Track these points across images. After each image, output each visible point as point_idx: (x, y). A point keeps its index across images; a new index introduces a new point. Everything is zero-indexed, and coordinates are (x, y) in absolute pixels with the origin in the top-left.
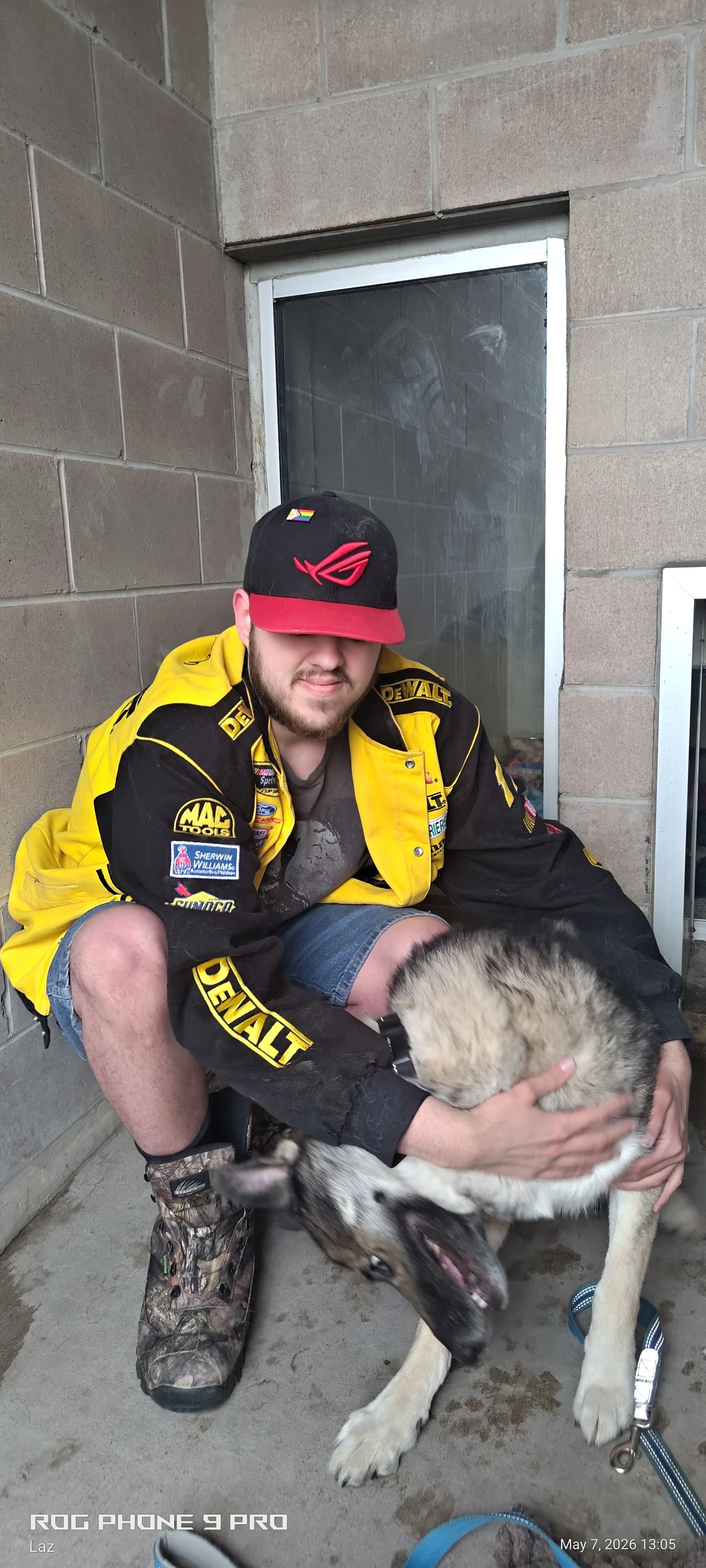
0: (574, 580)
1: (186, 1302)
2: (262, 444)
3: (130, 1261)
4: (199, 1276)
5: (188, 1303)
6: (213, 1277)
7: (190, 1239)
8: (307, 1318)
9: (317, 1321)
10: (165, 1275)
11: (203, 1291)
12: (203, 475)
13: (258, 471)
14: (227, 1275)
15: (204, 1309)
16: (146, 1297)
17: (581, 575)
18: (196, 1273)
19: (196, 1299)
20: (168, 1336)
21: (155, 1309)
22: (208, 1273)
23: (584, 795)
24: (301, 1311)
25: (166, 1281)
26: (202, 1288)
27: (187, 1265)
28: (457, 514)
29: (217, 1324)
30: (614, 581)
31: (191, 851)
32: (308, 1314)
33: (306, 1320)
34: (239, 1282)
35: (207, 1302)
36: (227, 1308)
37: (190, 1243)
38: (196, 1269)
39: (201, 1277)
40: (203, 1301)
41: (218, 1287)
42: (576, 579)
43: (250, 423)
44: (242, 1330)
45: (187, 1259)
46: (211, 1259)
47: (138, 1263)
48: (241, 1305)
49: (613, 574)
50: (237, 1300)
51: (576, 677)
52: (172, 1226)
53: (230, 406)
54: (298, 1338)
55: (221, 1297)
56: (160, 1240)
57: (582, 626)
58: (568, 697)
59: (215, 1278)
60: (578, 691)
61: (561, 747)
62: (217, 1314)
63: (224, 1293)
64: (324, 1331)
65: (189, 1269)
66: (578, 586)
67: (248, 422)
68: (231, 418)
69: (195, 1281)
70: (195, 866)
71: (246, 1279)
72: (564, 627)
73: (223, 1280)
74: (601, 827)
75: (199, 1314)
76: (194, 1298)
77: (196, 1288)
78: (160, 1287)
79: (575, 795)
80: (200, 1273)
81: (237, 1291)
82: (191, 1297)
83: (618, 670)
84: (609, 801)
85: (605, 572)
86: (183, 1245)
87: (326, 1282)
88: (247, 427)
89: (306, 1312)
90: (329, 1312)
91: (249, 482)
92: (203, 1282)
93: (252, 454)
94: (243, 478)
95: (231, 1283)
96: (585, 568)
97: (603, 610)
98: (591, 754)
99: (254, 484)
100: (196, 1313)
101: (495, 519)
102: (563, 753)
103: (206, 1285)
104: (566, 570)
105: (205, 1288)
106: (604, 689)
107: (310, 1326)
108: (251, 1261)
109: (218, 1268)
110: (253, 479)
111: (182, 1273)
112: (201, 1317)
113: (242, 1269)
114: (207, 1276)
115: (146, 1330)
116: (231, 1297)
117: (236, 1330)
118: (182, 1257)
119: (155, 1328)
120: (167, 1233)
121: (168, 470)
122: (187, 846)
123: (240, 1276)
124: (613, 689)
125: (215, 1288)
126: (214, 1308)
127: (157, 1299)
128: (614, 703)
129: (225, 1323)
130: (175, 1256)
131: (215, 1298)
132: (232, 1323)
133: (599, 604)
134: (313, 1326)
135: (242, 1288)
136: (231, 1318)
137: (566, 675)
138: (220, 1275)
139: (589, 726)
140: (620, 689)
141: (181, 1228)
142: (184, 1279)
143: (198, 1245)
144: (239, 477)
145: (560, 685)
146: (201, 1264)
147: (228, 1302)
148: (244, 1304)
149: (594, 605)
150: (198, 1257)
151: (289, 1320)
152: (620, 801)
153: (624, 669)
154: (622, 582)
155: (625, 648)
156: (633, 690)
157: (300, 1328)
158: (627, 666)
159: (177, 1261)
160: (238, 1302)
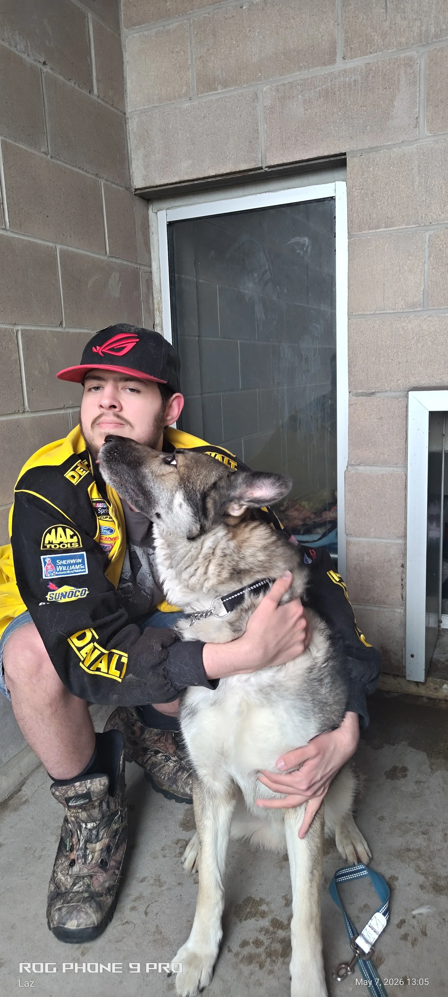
0: (353, 399)
1: (78, 870)
4: (88, 853)
5: (80, 871)
6: (96, 854)
7: (83, 829)
8: (159, 880)
9: (165, 882)
10: (67, 851)
11: (89, 863)
14: (106, 853)
15: (89, 875)
16: (55, 865)
17: (357, 395)
18: (85, 852)
19: (84, 868)
20: (65, 893)
21: (59, 874)
22: (93, 852)
23: (362, 536)
24: (156, 875)
25: (67, 856)
26: (89, 861)
27: (80, 846)
28: (282, 355)
29: (96, 886)
30: (378, 399)
32: (160, 878)
33: (159, 882)
34: (114, 858)
35: (91, 871)
36: (104, 875)
37: (83, 832)
38: (86, 848)
39: (89, 854)
40: (89, 870)
41: (99, 861)
42: (355, 398)
44: (113, 889)
45: (81, 842)
46: (96, 843)
48: (115, 873)
49: (378, 395)
50: (112, 869)
51: (355, 460)
52: (72, 820)
54: (152, 894)
55: (101, 867)
56: (66, 828)
57: (357, 428)
58: (350, 473)
59: (98, 855)
60: (357, 470)
61: (346, 505)
62: (97, 879)
63: (103, 865)
64: (169, 889)
65: (81, 849)
66: (356, 402)
69: (85, 857)
71: (120, 855)
73: (103, 856)
74: (373, 557)
75: (85, 878)
76: (83, 867)
77: (85, 861)
78: (64, 860)
79: (356, 536)
80: (88, 852)
81: (112, 863)
82: (81, 867)
83: (382, 456)
84: (377, 540)
85: (373, 394)
86: (79, 832)
87: (175, 856)
89: (159, 876)
90: (174, 876)
92: (90, 857)
95: (108, 858)
96: (361, 391)
97: (372, 418)
98: (365, 510)
100: (83, 878)
101: (305, 358)
102: (348, 509)
103: (92, 859)
104: (350, 392)
105: (91, 861)
106: (374, 468)
107: (161, 886)
108: (124, 843)
109: (100, 848)
111: (77, 851)
112: (87, 880)
113: (117, 848)
114: (93, 854)
115: (52, 888)
116: (108, 867)
117: (109, 889)
118: (77, 840)
119: (57, 886)
120: (69, 825)
123: (115, 853)
124: (379, 468)
125: (97, 862)
126: (95, 875)
127: (60, 867)
128: (380, 477)
129: (101, 885)
130: (73, 840)
131: (97, 868)
132: (107, 885)
133: (369, 413)
134: (162, 886)
135: (116, 861)
136: (106, 881)
137: (350, 459)
138: (101, 853)
139: (364, 492)
140: (384, 468)
141: (77, 823)
142: (78, 855)
143: (87, 834)
146: (89, 846)
147: (106, 871)
148: (117, 871)
149: (366, 415)
150: (88, 841)
151: (148, 882)
152: (384, 541)
153: (386, 456)
154: (383, 400)
155: (386, 442)
156: (391, 469)
157: (154, 887)
158: (387, 454)
159: (74, 843)
160: (112, 870)
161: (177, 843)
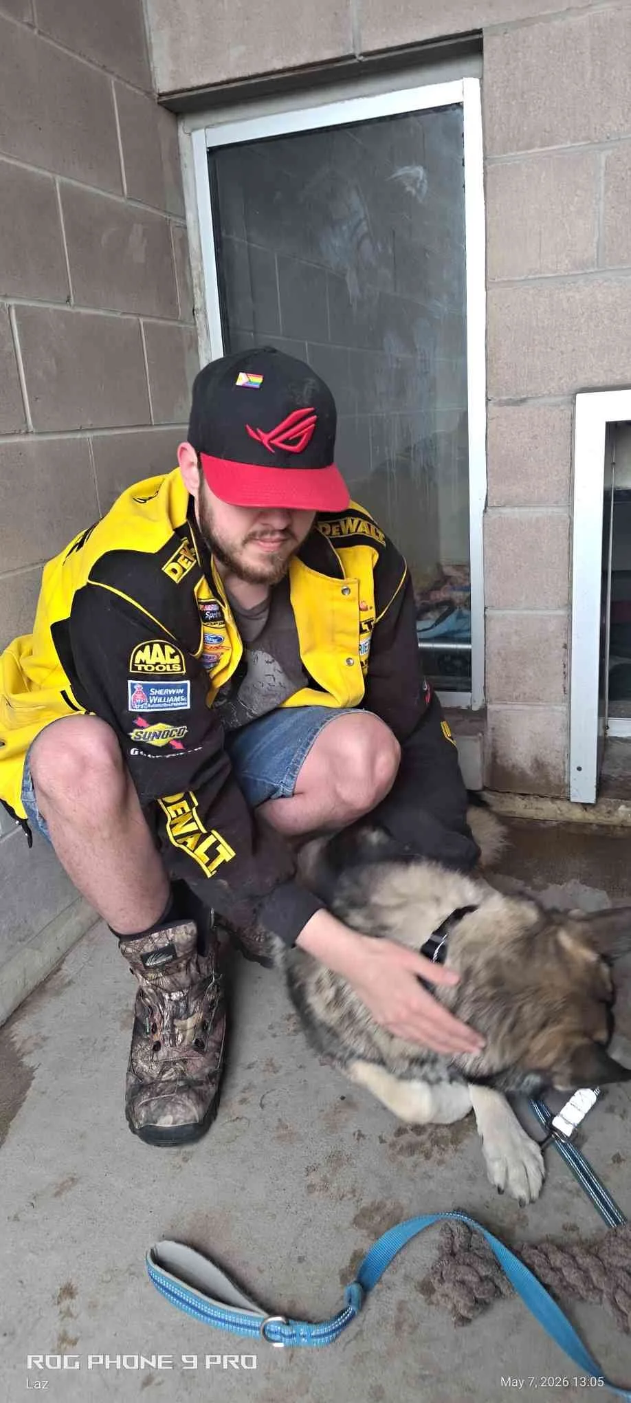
0: (495, 410)
1: (166, 1054)
2: (202, 290)
3: (118, 1024)
4: (176, 1033)
5: (168, 1055)
6: (188, 1033)
7: (166, 1002)
8: (272, 1065)
9: (281, 1067)
10: (147, 1033)
11: (180, 1045)
12: (148, 320)
13: (200, 316)
14: (200, 1031)
15: (181, 1060)
16: (132, 1052)
17: (501, 404)
18: (173, 1031)
19: (174, 1052)
20: (152, 1083)
21: (140, 1061)
22: (184, 1030)
23: (508, 608)
24: (268, 1059)
25: (149, 1039)
26: (179, 1042)
27: (165, 1024)
28: (386, 351)
29: (193, 1072)
30: (531, 408)
31: (146, 689)
32: (273, 1061)
33: (272, 1066)
34: (212, 1037)
35: (184, 1054)
36: (202, 1058)
37: (166, 1005)
38: (173, 1026)
39: (178, 1033)
40: (180, 1053)
41: (194, 1041)
42: (496, 408)
43: (190, 270)
44: (216, 1076)
45: (165, 1019)
46: (186, 1019)
47: (124, 1025)
48: (214, 1056)
49: (530, 402)
50: (211, 1051)
51: (498, 499)
52: (150, 993)
53: (169, 254)
54: (265, 1081)
55: (195, 1050)
56: (142, 1006)
57: (503, 452)
58: (492, 518)
59: (190, 1034)
60: (500, 513)
61: (485, 565)
62: (193, 1064)
63: (199, 1046)
64: (287, 1074)
65: (167, 1027)
66: (498, 415)
67: (188, 267)
68: (172, 265)
69: (173, 1037)
70: (151, 701)
71: (218, 1034)
72: (487, 454)
73: (198, 1035)
74: (523, 637)
75: (177, 1064)
76: (172, 1051)
77: (174, 1043)
78: (144, 1044)
79: (500, 609)
80: (177, 1030)
81: (210, 1044)
82: (170, 1050)
83: (536, 492)
84: (530, 612)
85: (523, 401)
86: (161, 1007)
87: (289, 1035)
88: (187, 273)
89: (272, 1059)
90: (292, 1059)
91: (192, 327)
92: (180, 1037)
93: (193, 299)
94: (186, 323)
95: (204, 1038)
96: (505, 398)
97: (522, 437)
98: (513, 571)
99: (196, 329)
100: (174, 1064)
101: (421, 355)
102: (487, 571)
103: (183, 1041)
104: (488, 400)
106: (525, 510)
107: (275, 1071)
108: (222, 1019)
109: (193, 1025)
110: (195, 324)
111: (162, 1031)
112: (179, 1066)
113: (215, 1025)
114: (184, 1032)
115: (132, 1079)
116: (205, 1049)
117: (211, 1076)
118: (160, 1018)
119: (139, 1077)
120: (147, 999)
121: (114, 315)
122: (143, 685)
123: (213, 1031)
124: (532, 510)
125: (191, 1043)
126: (190, 1059)
127: (141, 1054)
128: (533, 522)
129: (199, 1071)
130: (155, 1017)
131: (191, 1050)
132: (207, 1071)
133: (518, 430)
134: (278, 1071)
135: (215, 1042)
136: (205, 1067)
137: (489, 498)
138: (195, 1031)
139: (511, 544)
140: (538, 510)
141: (157, 994)
142: (163, 1036)
143: (173, 1007)
144: (182, 322)
145: (483, 508)
146: (177, 1023)
147: (203, 1053)
148: (217, 1054)
149: (513, 432)
150: (174, 1017)
151: (257, 1067)
152: (540, 613)
153: (542, 491)
154: (539, 409)
155: (542, 471)
156: (550, 510)
157: (267, 1073)
158: (544, 488)
159: (157, 1021)
160: (212, 1053)
161: (288, 1020)
